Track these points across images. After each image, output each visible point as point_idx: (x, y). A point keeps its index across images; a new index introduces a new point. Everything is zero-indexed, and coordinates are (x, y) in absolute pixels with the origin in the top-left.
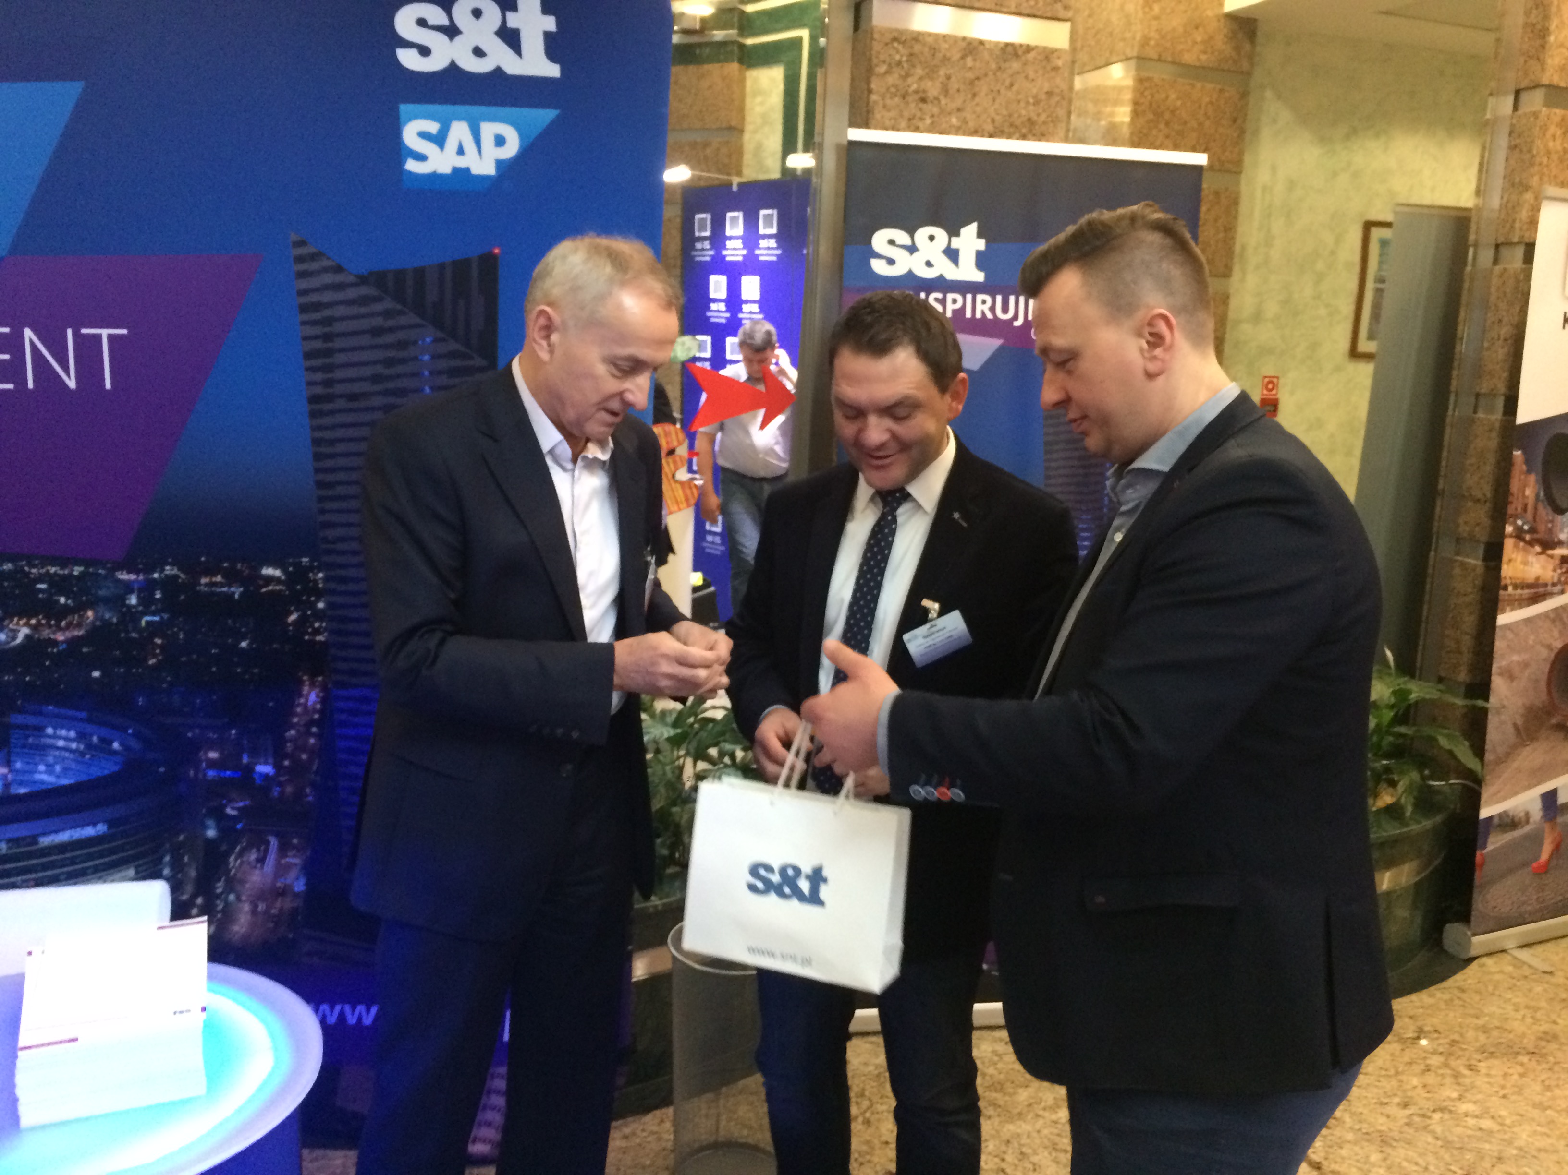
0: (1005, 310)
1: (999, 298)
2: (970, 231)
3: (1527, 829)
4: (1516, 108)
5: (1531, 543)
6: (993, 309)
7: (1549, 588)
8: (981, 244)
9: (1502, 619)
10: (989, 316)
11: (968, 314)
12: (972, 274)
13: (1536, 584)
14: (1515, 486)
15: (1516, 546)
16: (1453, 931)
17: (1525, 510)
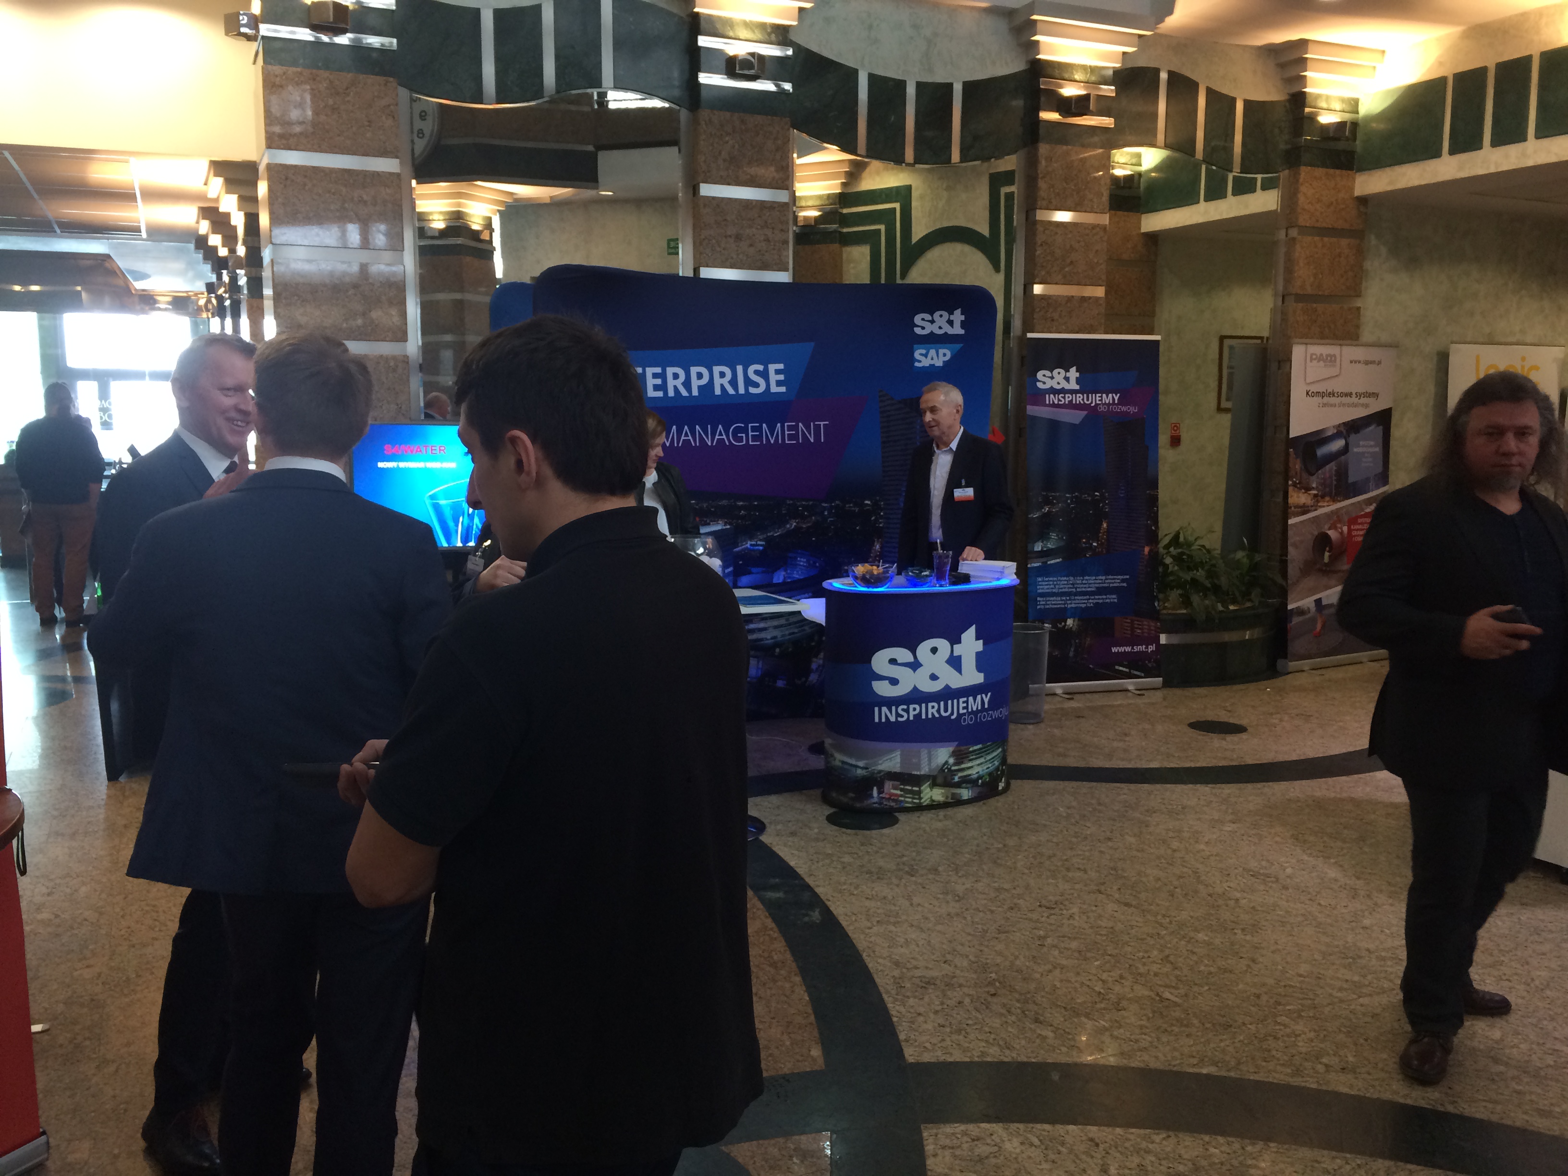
0: (1088, 400)
1: (1085, 395)
2: (1073, 370)
3: (1307, 616)
4: (1283, 302)
5: (1300, 489)
6: (1083, 400)
7: (1310, 508)
8: (1078, 375)
9: (1290, 522)
10: (1082, 402)
11: (1074, 402)
12: (1074, 386)
13: (1304, 506)
14: (1291, 465)
15: (1294, 490)
16: (1280, 663)
17: (1296, 474)
